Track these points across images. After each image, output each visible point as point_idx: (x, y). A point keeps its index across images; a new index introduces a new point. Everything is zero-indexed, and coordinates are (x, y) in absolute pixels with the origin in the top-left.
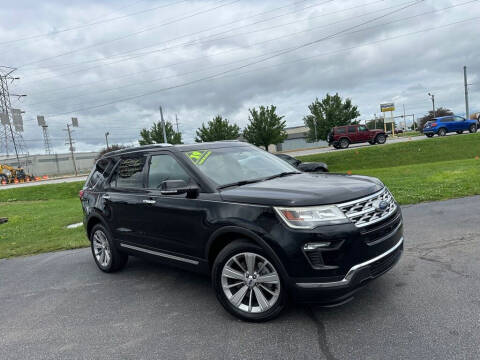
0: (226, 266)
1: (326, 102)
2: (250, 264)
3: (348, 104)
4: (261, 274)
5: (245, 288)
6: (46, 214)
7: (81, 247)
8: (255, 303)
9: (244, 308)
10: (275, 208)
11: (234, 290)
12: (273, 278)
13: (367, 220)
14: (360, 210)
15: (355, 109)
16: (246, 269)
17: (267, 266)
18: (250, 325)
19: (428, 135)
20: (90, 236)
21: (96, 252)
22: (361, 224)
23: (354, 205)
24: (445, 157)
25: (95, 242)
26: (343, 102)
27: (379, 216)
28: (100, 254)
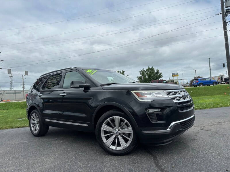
0: (104, 124)
1: (148, 70)
2: (117, 122)
3: (158, 72)
4: (122, 128)
5: (114, 136)
6: (6, 114)
7: (23, 127)
8: (119, 145)
9: (113, 147)
10: (132, 91)
11: (107, 138)
12: (129, 130)
13: (179, 100)
14: (175, 94)
15: (161, 74)
16: (115, 126)
17: (126, 124)
18: (116, 157)
19: (195, 86)
20: (29, 118)
21: (32, 125)
22: (175, 101)
23: (172, 92)
24: (204, 95)
25: (31, 120)
26: (155, 71)
27: (184, 99)
28: (33, 127)
